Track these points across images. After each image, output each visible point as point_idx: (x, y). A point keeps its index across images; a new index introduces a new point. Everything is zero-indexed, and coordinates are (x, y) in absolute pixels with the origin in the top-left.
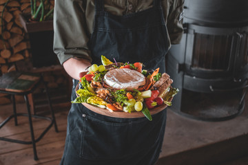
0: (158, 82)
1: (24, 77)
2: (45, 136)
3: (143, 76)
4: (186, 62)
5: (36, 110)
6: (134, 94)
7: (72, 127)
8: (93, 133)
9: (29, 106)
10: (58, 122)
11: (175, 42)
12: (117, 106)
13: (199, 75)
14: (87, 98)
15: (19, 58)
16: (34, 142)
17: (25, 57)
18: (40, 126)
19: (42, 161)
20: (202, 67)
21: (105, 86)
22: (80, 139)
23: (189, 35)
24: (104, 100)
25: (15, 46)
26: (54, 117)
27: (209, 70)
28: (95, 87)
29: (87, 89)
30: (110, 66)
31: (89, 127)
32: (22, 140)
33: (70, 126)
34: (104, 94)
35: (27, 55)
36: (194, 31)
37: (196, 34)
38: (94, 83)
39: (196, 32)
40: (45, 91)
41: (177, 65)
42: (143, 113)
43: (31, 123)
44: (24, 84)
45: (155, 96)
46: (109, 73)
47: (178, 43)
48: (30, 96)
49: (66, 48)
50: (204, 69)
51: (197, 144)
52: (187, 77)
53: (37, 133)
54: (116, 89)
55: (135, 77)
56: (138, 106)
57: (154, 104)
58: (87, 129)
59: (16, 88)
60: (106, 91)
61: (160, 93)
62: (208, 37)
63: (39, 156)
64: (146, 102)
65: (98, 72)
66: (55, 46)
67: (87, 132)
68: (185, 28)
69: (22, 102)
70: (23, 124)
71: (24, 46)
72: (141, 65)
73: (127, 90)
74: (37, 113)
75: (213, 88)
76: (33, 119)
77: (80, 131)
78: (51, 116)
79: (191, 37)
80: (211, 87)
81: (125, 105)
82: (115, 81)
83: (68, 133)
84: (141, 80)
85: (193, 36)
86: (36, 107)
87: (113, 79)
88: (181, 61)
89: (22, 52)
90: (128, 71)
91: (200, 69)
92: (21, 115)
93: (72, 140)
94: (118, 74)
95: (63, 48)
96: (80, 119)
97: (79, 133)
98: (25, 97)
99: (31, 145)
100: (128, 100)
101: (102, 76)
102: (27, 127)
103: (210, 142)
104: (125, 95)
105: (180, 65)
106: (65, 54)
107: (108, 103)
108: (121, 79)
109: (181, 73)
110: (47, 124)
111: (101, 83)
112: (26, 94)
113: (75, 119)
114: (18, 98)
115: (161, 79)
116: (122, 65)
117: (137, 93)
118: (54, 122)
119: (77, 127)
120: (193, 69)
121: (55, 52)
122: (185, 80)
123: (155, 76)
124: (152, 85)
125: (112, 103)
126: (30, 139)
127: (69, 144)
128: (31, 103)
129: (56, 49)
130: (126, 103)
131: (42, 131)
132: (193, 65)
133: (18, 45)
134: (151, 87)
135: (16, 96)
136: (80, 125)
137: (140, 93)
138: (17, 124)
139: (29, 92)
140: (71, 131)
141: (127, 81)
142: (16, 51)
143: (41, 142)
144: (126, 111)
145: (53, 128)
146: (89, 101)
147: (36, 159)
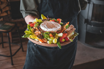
0: (67, 29)
1: (7, 24)
2: (17, 53)
3: (60, 26)
4: (89, 18)
5: (13, 40)
6: (54, 34)
7: (29, 50)
8: (40, 53)
9: (9, 38)
10: (24, 47)
11: (83, 9)
12: (44, 40)
13: (95, 25)
14: (29, 35)
15: (5, 14)
16: (11, 56)
17: (8, 14)
18: (15, 48)
19: (15, 66)
20: (96, 21)
21: (40, 29)
22: (33, 56)
23: (90, 5)
24: (38, 37)
25: (3, 8)
26: (22, 44)
27: (100, 23)
28: (35, 30)
29: (30, 31)
30: (45, 20)
31: (38, 51)
32: (6, 55)
33: (28, 49)
34: (38, 34)
35: (9, 13)
36: (93, 2)
37: (94, 4)
38: (34, 28)
39: (94, 3)
40: (17, 31)
41: (84, 20)
42: (57, 44)
43: (10, 47)
44: (7, 27)
45: (65, 36)
46: (43, 23)
47: (85, 9)
48: (10, 33)
49: (26, 10)
50: (97, 22)
51: (93, 59)
52: (88, 26)
53: (13, 52)
54: (45, 32)
55: (56, 26)
56: (55, 41)
57: (63, 40)
58: (37, 51)
59: (3, 29)
60: (39, 32)
61: (68, 35)
62: (100, 5)
63: (14, 63)
64: (59, 39)
65: (38, 22)
66: (21, 9)
67: (36, 53)
68: (89, 1)
69: (6, 36)
70: (6, 47)
71: (8, 8)
72: (61, 20)
73: (50, 32)
74: (14, 42)
75: (102, 31)
76: (11, 45)
77: (33, 52)
78: (20, 44)
79: (91, 6)
80: (101, 31)
81: (48, 40)
82: (45, 27)
83: (27, 53)
84: (59, 28)
85: (92, 5)
86: (13, 39)
87: (44, 26)
88: (86, 18)
89: (6, 12)
90: (53, 23)
91: (96, 22)
92: (5, 42)
93: (29, 56)
94: (48, 24)
95: (25, 10)
96: (33, 46)
97: (32, 53)
98: (7, 34)
99: (10, 58)
100: (50, 37)
101: (39, 25)
102: (8, 49)
103: (99, 58)
104: (49, 35)
105: (85, 20)
106: (26, 13)
107: (40, 38)
108: (49, 27)
109: (86, 24)
110: (18, 47)
111: (38, 28)
112: (8, 32)
113: (31, 46)
114: (4, 34)
115: (69, 28)
116: (51, 19)
117: (55, 34)
118: (22, 47)
119: (32, 50)
120: (92, 22)
121: (21, 12)
122: (88, 27)
123: (66, 26)
124: (64, 30)
125: (42, 39)
126: (9, 55)
127: (28, 58)
128: (11, 37)
129: (22, 11)
130: (48, 39)
131: (15, 51)
132: (92, 20)
133: (4, 8)
134: (64, 31)
135: (3, 33)
136: (33, 49)
137: (57, 34)
138: (3, 47)
139: (9, 32)
140: (28, 52)
141: (51, 28)
142: (3, 11)
143: (15, 56)
144: (49, 43)
145: (21, 50)
146: (30, 37)
147: (13, 64)
